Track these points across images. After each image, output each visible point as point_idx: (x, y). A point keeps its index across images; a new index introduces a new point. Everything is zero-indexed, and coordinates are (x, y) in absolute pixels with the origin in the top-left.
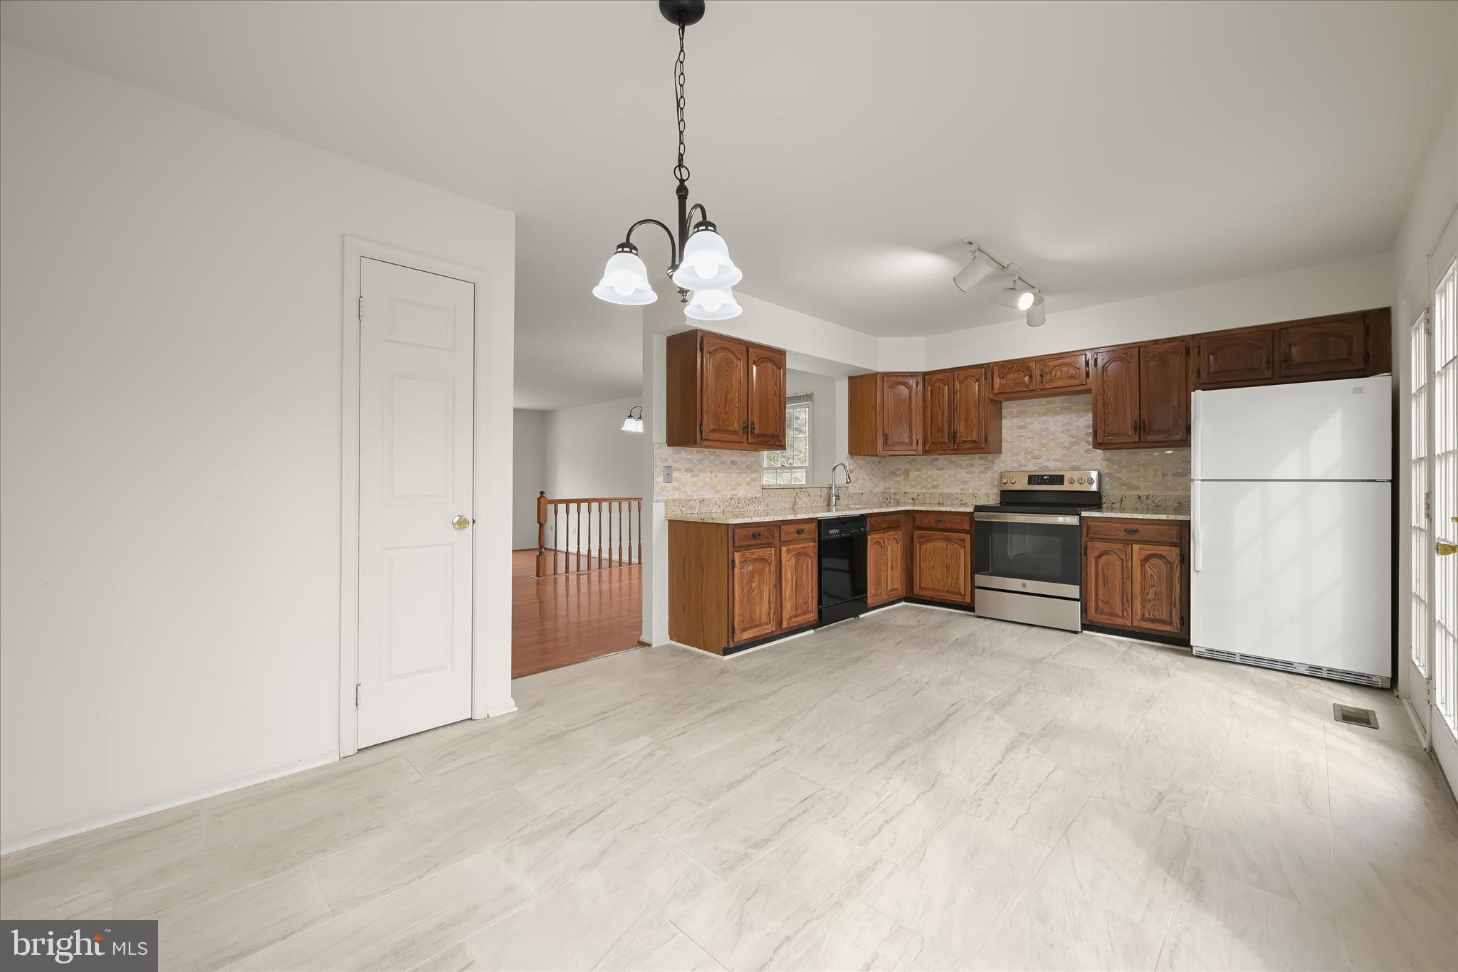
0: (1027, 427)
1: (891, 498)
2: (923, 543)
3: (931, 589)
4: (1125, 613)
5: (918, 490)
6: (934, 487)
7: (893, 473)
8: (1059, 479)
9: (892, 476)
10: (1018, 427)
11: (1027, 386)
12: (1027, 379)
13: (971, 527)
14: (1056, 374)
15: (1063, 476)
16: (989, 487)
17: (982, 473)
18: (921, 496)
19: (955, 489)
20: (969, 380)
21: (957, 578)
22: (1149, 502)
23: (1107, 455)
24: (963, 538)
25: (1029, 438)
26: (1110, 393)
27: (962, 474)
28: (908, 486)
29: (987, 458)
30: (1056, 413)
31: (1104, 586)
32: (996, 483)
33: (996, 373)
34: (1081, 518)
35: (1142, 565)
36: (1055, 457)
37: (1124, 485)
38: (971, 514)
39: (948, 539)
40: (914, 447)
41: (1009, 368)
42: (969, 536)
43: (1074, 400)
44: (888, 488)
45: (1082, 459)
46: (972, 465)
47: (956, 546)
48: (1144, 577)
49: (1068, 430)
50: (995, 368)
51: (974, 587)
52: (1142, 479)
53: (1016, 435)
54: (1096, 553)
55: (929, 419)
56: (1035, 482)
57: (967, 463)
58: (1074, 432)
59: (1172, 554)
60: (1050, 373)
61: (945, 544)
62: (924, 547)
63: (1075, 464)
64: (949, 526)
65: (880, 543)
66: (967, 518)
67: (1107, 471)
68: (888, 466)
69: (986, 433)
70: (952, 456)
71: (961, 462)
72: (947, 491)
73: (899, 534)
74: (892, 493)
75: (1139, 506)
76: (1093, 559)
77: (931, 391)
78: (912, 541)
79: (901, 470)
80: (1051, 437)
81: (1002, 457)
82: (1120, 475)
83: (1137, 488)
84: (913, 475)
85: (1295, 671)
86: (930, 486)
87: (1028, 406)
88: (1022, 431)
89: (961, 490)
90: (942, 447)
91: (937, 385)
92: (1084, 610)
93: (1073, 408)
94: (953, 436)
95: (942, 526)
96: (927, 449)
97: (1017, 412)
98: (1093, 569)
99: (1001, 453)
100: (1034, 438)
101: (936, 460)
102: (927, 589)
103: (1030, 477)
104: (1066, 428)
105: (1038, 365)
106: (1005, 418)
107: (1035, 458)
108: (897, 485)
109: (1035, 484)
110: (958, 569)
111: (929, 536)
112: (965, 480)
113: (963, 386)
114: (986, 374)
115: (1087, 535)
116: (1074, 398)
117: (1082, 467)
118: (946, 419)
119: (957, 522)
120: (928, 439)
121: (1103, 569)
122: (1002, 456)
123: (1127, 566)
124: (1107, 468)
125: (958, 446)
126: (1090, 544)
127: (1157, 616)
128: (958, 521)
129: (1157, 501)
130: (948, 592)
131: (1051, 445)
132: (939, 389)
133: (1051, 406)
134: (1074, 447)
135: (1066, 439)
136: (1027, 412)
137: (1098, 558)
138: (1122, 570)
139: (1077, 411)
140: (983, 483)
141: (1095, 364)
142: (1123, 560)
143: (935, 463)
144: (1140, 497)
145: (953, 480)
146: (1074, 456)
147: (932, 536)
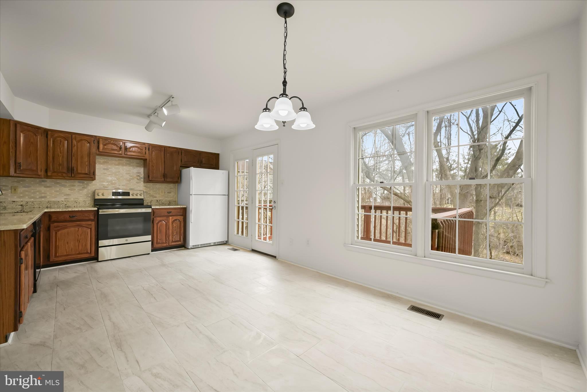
0: (108, 169)
4: (167, 242)
5: (27, 200)
6: (42, 197)
8: (128, 194)
10: (103, 169)
11: (118, 151)
12: (118, 148)
14: (132, 150)
15: (129, 192)
16: (85, 197)
17: (80, 190)
19: (61, 199)
20: (83, 142)
21: (86, 245)
22: (160, 202)
23: (145, 184)
24: (89, 224)
25: (109, 175)
26: (154, 162)
27: (66, 190)
28: (16, 197)
30: (123, 165)
31: (160, 233)
32: (90, 195)
34: (152, 209)
35: (172, 223)
37: (151, 196)
38: (96, 211)
39: (78, 225)
41: (109, 142)
42: (94, 223)
43: (131, 161)
46: (73, 186)
47: (85, 229)
48: (173, 228)
49: (129, 173)
50: (101, 139)
51: (97, 247)
52: (157, 194)
53: (103, 173)
54: (157, 222)
58: (132, 174)
59: (181, 218)
60: (130, 149)
61: (77, 229)
62: (59, 233)
63: (132, 187)
64: (80, 219)
69: (94, 171)
72: (54, 200)
75: (157, 204)
76: (156, 224)
77: (53, 141)
80: (121, 175)
81: (94, 183)
82: (150, 192)
83: (156, 197)
85: (211, 245)
86: (38, 197)
87: (109, 160)
88: (106, 171)
91: (57, 138)
92: (152, 244)
94: (71, 170)
95: (74, 219)
97: (103, 162)
98: (156, 228)
99: (95, 180)
100: (112, 175)
103: (113, 193)
104: (128, 172)
105: (124, 144)
109: (116, 196)
110: (87, 240)
112: (68, 193)
113: (79, 144)
114: (95, 141)
115: (153, 215)
116: (132, 160)
118: (65, 160)
121: (159, 227)
123: (168, 225)
124: (145, 190)
125: (75, 175)
126: (154, 218)
127: (177, 240)
128: (86, 215)
129: (163, 202)
130: (79, 254)
131: (121, 179)
132: (60, 142)
133: (121, 162)
134: (132, 181)
135: (128, 177)
136: (108, 162)
137: (158, 223)
138: (166, 226)
139: (133, 166)
140: (81, 195)
141: (149, 150)
142: (166, 223)
143: (43, 183)
144: (157, 200)
145: (58, 193)
146: (132, 184)
147: (67, 225)
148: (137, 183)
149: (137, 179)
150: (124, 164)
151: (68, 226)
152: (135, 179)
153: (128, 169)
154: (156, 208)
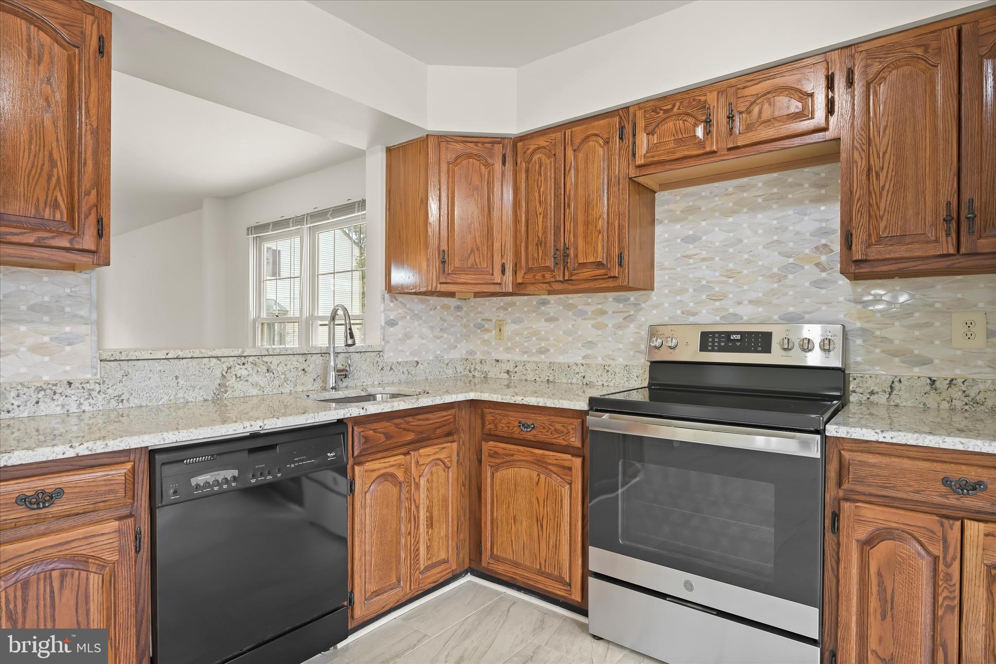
0: (700, 239)
1: (475, 369)
2: (496, 468)
3: (510, 561)
5: (517, 356)
6: (543, 351)
7: (480, 327)
8: (761, 341)
9: (479, 331)
10: (683, 240)
11: (701, 144)
12: (700, 132)
13: (583, 445)
14: (760, 113)
15: (772, 334)
16: (632, 353)
17: (619, 327)
18: (520, 367)
19: (575, 357)
20: (591, 143)
21: (557, 547)
22: (955, 393)
23: (859, 289)
24: (567, 464)
25: (704, 260)
26: (883, 142)
27: (586, 328)
28: (501, 349)
29: (627, 300)
30: (754, 208)
31: (884, 618)
32: (643, 347)
33: (641, 123)
34: (825, 439)
36: (753, 295)
38: (581, 415)
39: (540, 463)
40: (497, 278)
41: (666, 111)
42: (578, 461)
44: (472, 353)
45: (807, 300)
46: (603, 313)
47: (555, 480)
49: (778, 241)
50: (640, 114)
51: (586, 573)
52: (937, 343)
53: (679, 255)
54: (862, 533)
55: (523, 224)
56: (713, 346)
57: (594, 308)
58: (791, 244)
60: (749, 111)
62: (498, 475)
63: (791, 309)
64: (541, 437)
65: (393, 475)
66: (577, 422)
67: (858, 325)
68: (472, 314)
69: (621, 249)
70: (570, 296)
71: (586, 308)
72: (561, 359)
73: (448, 451)
74: (478, 361)
76: (854, 545)
77: (527, 172)
78: (480, 461)
79: (490, 320)
80: (746, 256)
81: (655, 298)
82: (887, 333)
83: (924, 362)
84: (509, 329)
86: (534, 350)
88: (691, 246)
89: (584, 358)
90: (543, 276)
91: (536, 157)
93: (790, 196)
94: (563, 256)
95: (529, 436)
96: (520, 280)
97: (682, 212)
98: (855, 571)
99: (652, 289)
100: (712, 259)
101: (544, 303)
102: (504, 561)
103: (705, 336)
104: (775, 238)
105: (722, 100)
106: (661, 222)
107: (713, 298)
108: (486, 348)
109: (713, 350)
110: (559, 526)
111: (507, 455)
112: (590, 339)
113: (581, 155)
114: (622, 129)
115: (840, 484)
116: (791, 176)
117: (807, 316)
118: (550, 223)
119: (556, 430)
120: (520, 262)
121: (879, 574)
122: (654, 296)
123: (948, 577)
124: (860, 318)
125: (571, 275)
126: (846, 505)
128: (559, 427)
129: (974, 392)
130: (540, 573)
131: (746, 272)
132: (540, 166)
133: (745, 195)
134: (791, 277)
135: (774, 259)
137: (868, 543)
138: (935, 586)
139: (799, 202)
140: (621, 346)
141: (850, 83)
142: (936, 559)
143: (543, 308)
144: (933, 382)
145: (570, 339)
146: (791, 293)
147: (513, 455)
148: (818, 284)
149: (818, 265)
150: (760, 200)
151: (515, 458)
152: (807, 267)
153: (775, 222)
154: (855, 436)
